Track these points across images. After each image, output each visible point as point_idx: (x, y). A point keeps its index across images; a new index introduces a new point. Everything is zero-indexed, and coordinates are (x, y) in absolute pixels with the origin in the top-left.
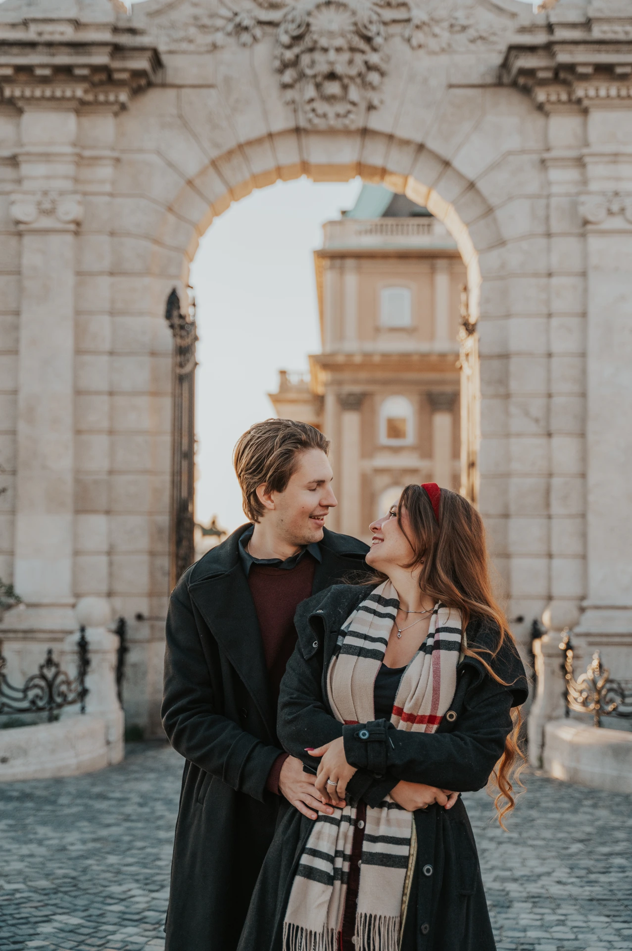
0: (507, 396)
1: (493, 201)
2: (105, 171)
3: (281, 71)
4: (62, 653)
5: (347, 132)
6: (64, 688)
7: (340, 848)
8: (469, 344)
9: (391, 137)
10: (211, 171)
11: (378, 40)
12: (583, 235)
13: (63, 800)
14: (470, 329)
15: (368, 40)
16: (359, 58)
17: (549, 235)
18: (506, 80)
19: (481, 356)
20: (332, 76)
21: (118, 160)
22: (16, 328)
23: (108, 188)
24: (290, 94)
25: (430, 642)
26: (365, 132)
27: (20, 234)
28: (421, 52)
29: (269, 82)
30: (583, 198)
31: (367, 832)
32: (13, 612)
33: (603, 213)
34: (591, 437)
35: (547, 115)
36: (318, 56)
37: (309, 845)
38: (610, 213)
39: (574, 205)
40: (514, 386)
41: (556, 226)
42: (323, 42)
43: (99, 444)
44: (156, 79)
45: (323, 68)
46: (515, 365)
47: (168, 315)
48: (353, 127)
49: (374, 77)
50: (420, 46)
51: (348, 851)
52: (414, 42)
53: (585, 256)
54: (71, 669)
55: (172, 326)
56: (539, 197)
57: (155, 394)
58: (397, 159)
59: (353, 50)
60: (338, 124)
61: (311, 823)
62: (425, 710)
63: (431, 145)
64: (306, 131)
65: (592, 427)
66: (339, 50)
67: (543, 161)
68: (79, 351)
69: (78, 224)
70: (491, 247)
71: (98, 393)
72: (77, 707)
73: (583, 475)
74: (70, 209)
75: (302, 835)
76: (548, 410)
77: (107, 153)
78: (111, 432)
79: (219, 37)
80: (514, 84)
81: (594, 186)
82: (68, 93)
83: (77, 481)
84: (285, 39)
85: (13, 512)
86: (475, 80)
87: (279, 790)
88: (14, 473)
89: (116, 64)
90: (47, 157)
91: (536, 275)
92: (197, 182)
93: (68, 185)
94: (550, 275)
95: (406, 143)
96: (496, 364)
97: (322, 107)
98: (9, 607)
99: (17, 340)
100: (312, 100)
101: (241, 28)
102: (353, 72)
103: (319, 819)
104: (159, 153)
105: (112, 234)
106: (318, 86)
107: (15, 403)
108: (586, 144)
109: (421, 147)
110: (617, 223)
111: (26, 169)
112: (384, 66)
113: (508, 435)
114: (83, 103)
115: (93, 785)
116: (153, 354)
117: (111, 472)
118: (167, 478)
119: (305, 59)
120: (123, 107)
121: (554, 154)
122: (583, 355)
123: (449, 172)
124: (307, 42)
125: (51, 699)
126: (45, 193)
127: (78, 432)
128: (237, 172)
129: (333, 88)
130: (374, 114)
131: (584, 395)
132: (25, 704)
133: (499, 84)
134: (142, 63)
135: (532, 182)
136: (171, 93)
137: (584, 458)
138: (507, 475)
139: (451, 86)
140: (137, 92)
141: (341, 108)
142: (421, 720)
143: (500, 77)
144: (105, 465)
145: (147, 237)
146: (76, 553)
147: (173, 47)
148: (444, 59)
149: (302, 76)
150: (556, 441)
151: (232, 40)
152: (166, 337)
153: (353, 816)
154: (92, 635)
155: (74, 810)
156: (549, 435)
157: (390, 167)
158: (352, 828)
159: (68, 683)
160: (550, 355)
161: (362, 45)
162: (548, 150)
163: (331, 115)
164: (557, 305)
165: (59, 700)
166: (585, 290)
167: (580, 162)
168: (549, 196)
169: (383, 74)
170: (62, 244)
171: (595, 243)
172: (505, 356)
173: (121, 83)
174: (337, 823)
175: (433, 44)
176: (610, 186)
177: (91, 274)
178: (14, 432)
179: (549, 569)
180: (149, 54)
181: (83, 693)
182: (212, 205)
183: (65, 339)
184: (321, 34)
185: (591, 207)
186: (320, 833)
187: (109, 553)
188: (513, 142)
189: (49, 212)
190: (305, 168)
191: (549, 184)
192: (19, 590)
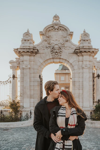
0: (75, 86)
1: (73, 65)
2: (33, 62)
3: (51, 52)
4: (29, 113)
5: (58, 58)
6: (29, 117)
7: (61, 147)
8: (71, 80)
9: (63, 59)
10: (44, 62)
11: (61, 48)
12: (83, 69)
13: (28, 129)
14: (71, 79)
15: (60, 48)
16: (59, 50)
17: (79, 69)
18: (75, 53)
19: (72, 82)
20: (56, 52)
21: (34, 61)
22: (23, 79)
23: (33, 64)
24: (52, 54)
25: (72, 113)
26: (60, 58)
27: (24, 69)
28: (66, 50)
29: (50, 53)
30: (83, 65)
31: (65, 144)
32: (24, 109)
33: (85, 67)
34: (84, 90)
35: (79, 56)
36: (55, 50)
37: (56, 147)
38: (86, 67)
39: (82, 66)
40: (76, 85)
41: (80, 68)
42: (56, 49)
43: (32, 91)
44: (38, 53)
45: (56, 51)
46: (76, 82)
47: (39, 77)
48: (59, 58)
49: (61, 52)
50: (66, 49)
51: (62, 148)
52: (65, 49)
53: (83, 71)
54: (29, 115)
55: (40, 79)
56: (78, 65)
57: (38, 86)
58: (63, 61)
59: (59, 49)
60: (57, 57)
61: (56, 143)
62: (73, 124)
63: (67, 60)
64: (54, 58)
65: (84, 89)
66: (57, 49)
67: (79, 61)
68: (30, 81)
69: (30, 68)
70: (73, 70)
71: (32, 86)
72: (30, 119)
73: (83, 94)
74: (29, 66)
75: (55, 145)
76: (79, 87)
77: (33, 60)
78: (34, 90)
79: (45, 48)
80: (76, 53)
81: (84, 64)
82: (28, 54)
83: (30, 95)
84: (52, 48)
85: (23, 98)
86: (72, 53)
87: (51, 137)
88: (23, 94)
89: (33, 51)
90: (26, 61)
91: (78, 73)
92: (42, 64)
93: (29, 64)
94: (79, 73)
95: (64, 59)
96: (74, 82)
97: (55, 56)
98: (23, 108)
99: (23, 80)
100: (54, 55)
101: (47, 47)
102: (59, 52)
103: (57, 143)
104: (38, 60)
105: (33, 69)
106: (55, 53)
107: (23, 87)
108: (83, 59)
109: (66, 60)
110: (86, 68)
111: (24, 62)
112: (62, 51)
113: (75, 90)
114: (30, 55)
115: (32, 127)
116: (38, 82)
117: (34, 94)
118: (40, 95)
119: (54, 50)
120: (34, 56)
121: (80, 60)
122: (83, 81)
123: (69, 62)
124: (54, 49)
125: (27, 118)
126: (26, 65)
127: (30, 90)
128: (47, 63)
129: (57, 53)
130: (61, 56)
131: (83, 86)
132: (25, 118)
133: (74, 53)
134: (36, 51)
135: (77, 63)
136: (40, 54)
137: (83, 92)
138: (75, 94)
139: (69, 53)
140: (36, 54)
141: (57, 56)
142: (73, 125)
143: (74, 52)
144: (33, 93)
145: (37, 69)
146: (30, 103)
147: (40, 49)
148: (68, 50)
149: (53, 52)
150: (80, 90)
151: (46, 48)
152: (39, 80)
153: (63, 142)
154: (31, 111)
155: (29, 130)
156: (79, 90)
157: (63, 62)
158: (62, 144)
159: (29, 116)
160: (79, 81)
161: (60, 49)
162: (79, 60)
163: (56, 56)
164: (80, 76)
165: (28, 118)
166: (83, 75)
167: (82, 61)
168: (79, 65)
169: (62, 52)
170: (28, 70)
171: (84, 70)
172: (75, 82)
173: (34, 53)
174: (60, 143)
175: (67, 49)
176: (85, 64)
177: (31, 73)
178: (23, 90)
179: (79, 103)
180: (37, 50)
181: (31, 117)
182: (44, 66)
183: (28, 80)
184: (55, 48)
185: (84, 66)
186: (57, 145)
187: (34, 102)
188: (75, 59)
189: (27, 67)
190: (54, 62)
191: (79, 64)
192: (24, 106)
